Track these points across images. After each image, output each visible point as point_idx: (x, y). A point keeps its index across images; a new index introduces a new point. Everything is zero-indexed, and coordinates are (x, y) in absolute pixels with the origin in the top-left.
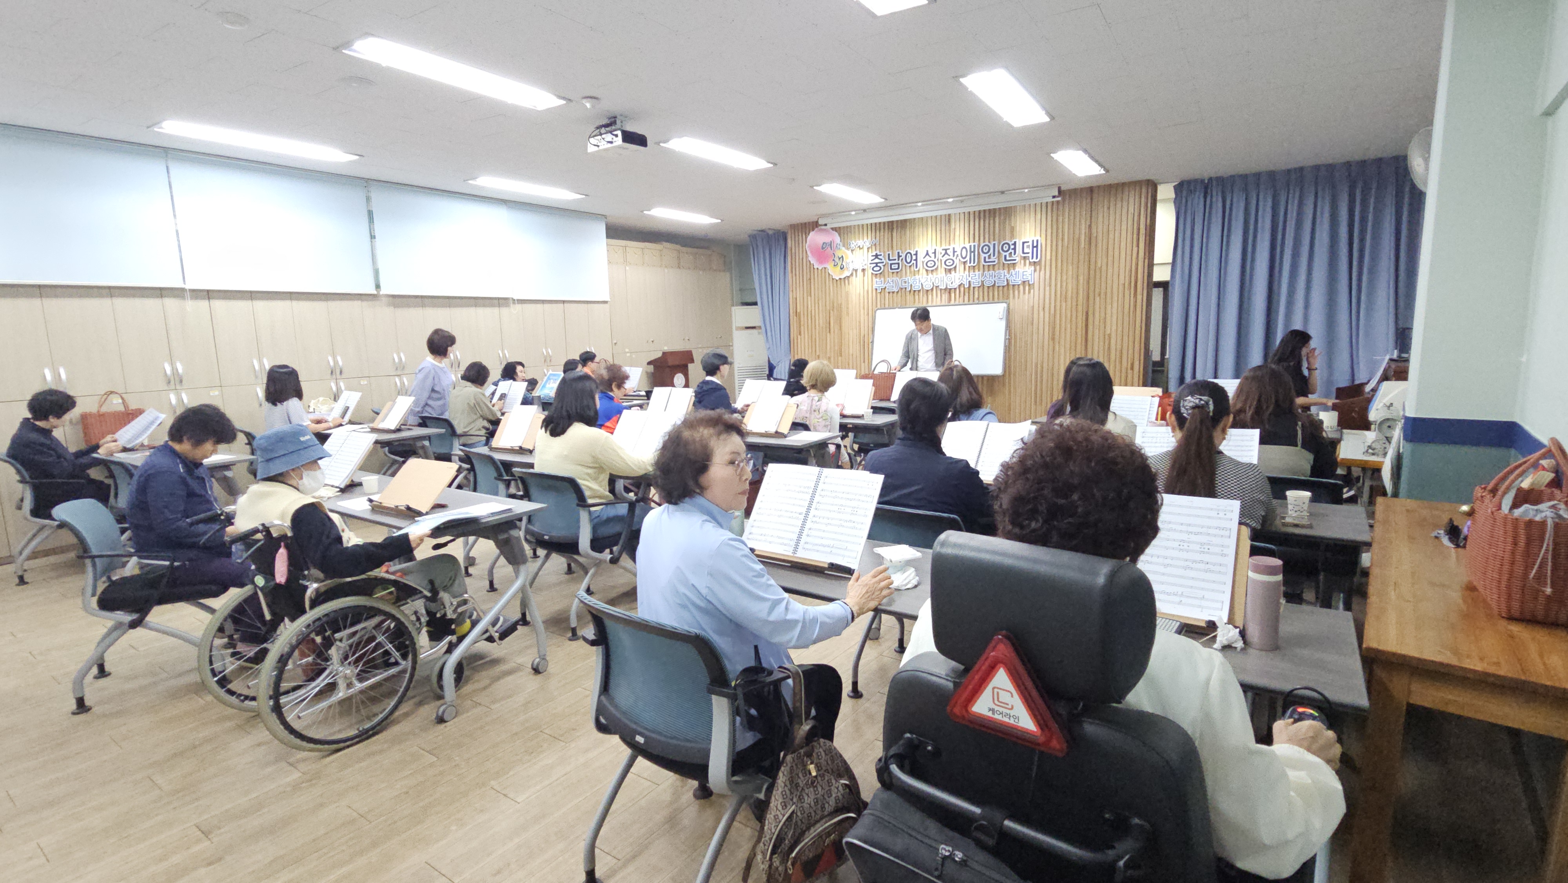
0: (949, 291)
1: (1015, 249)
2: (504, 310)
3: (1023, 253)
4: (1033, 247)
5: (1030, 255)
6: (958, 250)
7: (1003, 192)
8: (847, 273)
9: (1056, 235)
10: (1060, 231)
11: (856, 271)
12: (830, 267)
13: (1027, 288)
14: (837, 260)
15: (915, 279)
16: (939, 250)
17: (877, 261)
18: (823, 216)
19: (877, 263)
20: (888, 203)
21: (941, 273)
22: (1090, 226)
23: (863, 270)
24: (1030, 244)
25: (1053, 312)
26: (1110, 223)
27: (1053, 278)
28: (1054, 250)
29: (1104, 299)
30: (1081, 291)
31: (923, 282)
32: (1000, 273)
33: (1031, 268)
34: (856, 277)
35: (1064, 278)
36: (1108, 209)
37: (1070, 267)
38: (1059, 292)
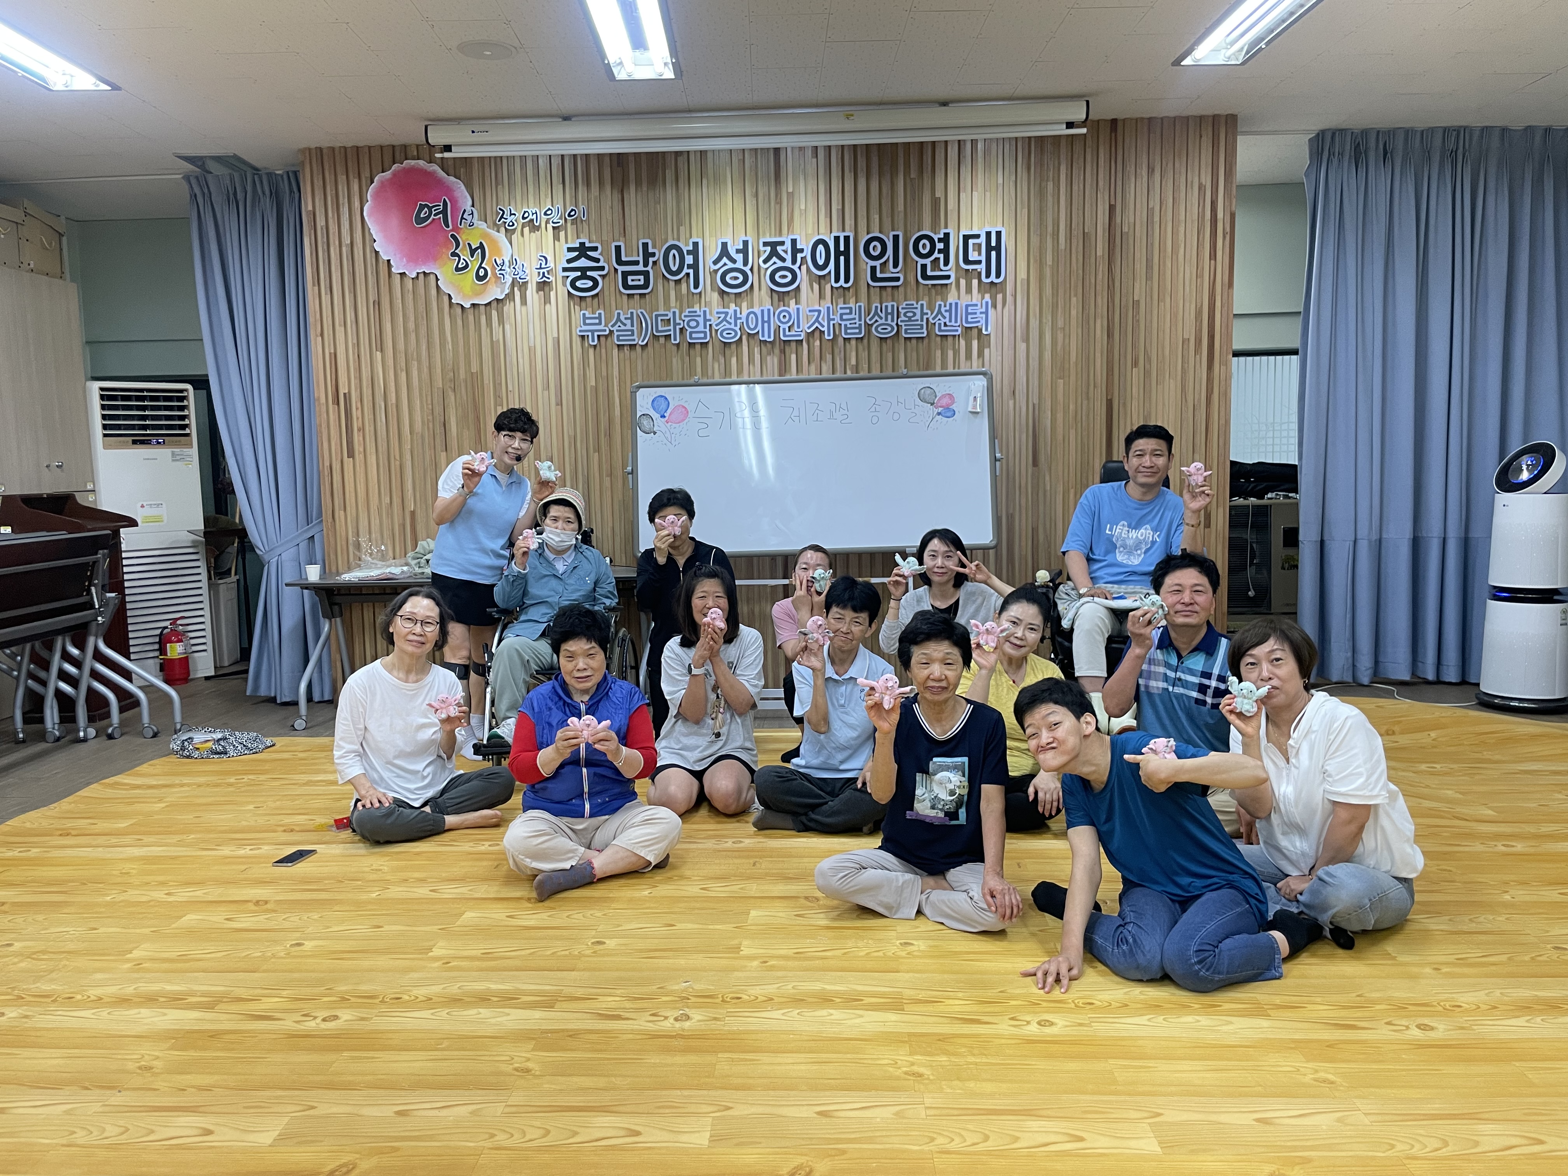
0: (782, 344)
1: (946, 251)
3: (967, 261)
4: (989, 249)
5: (982, 266)
6: (805, 244)
8: (496, 292)
9: (1039, 221)
10: (1048, 217)
11: (523, 285)
12: (445, 270)
13: (975, 343)
14: (465, 253)
15: (693, 315)
16: (755, 244)
17: (583, 262)
19: (584, 270)
21: (757, 306)
22: (1113, 208)
23: (543, 286)
24: (983, 240)
25: (1036, 401)
26: (1155, 203)
27: (1034, 323)
28: (1036, 258)
29: (1147, 373)
30: (1098, 355)
31: (714, 322)
32: (910, 307)
33: (983, 298)
34: (524, 302)
35: (1060, 324)
36: (1151, 171)
37: (1074, 299)
38: (1047, 355)
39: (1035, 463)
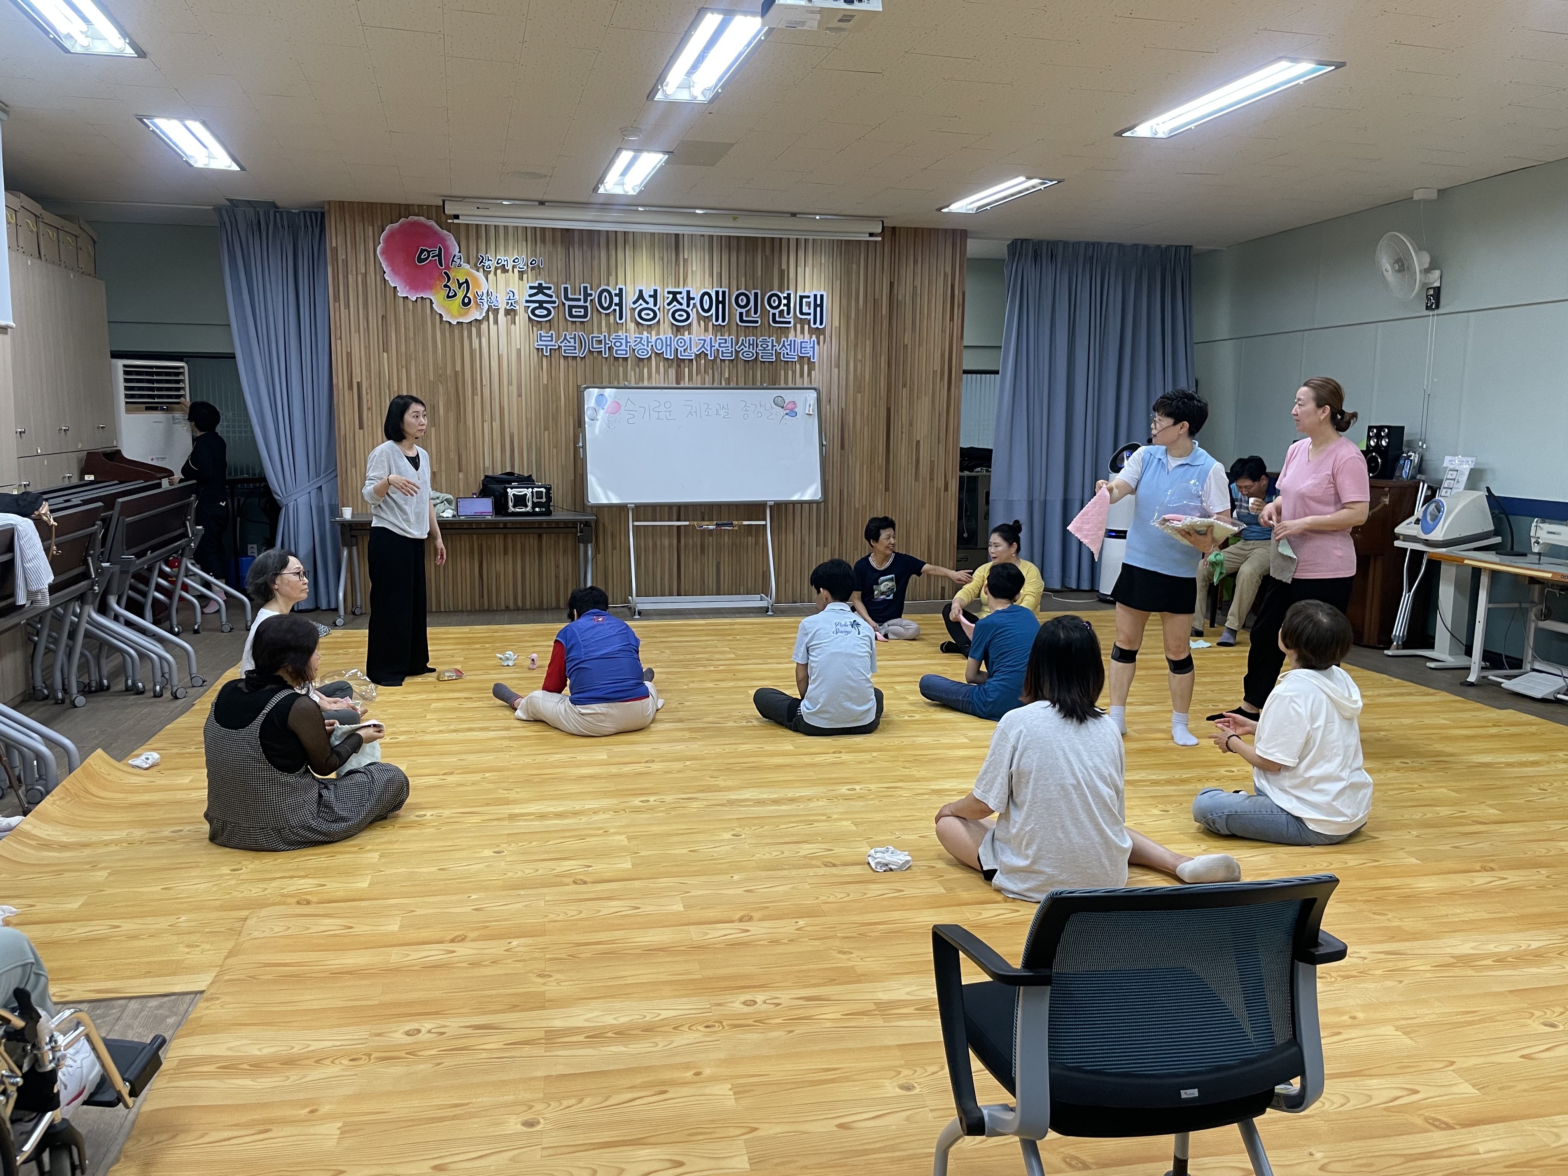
0: (679, 363)
1: (788, 305)
3: (801, 313)
4: (816, 305)
5: (812, 317)
6: (696, 295)
8: (475, 314)
10: (853, 286)
11: (496, 311)
12: (438, 298)
13: (806, 367)
15: (618, 338)
16: (662, 292)
17: (540, 297)
19: (541, 303)
21: (666, 332)
22: (893, 285)
23: (511, 312)
24: (812, 299)
25: (844, 407)
26: (918, 283)
27: (843, 356)
28: (845, 314)
29: (911, 390)
30: (882, 378)
31: (633, 344)
32: (764, 341)
33: (811, 337)
34: (496, 322)
35: (859, 357)
36: (915, 262)
37: (868, 342)
38: (851, 377)
39: (842, 447)
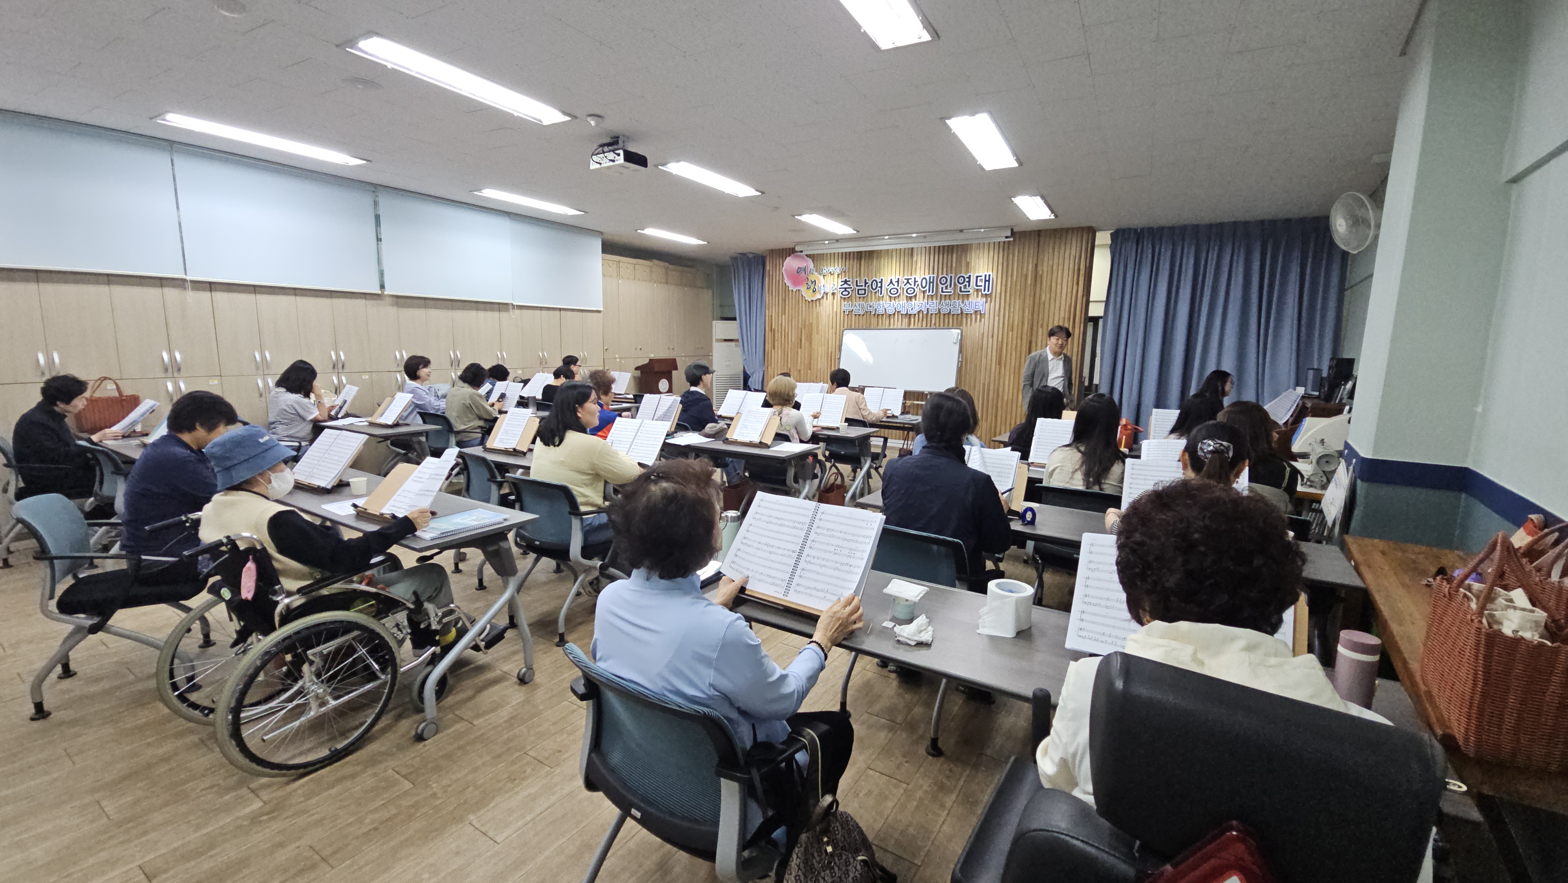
0: (909, 316)
1: (969, 282)
2: (504, 315)
3: (977, 286)
4: (986, 281)
5: (983, 288)
6: (919, 280)
7: (961, 231)
8: (818, 296)
9: (1006, 271)
10: (1010, 267)
11: (827, 294)
12: (803, 289)
13: (978, 317)
14: (810, 283)
15: (879, 304)
16: (903, 280)
17: (846, 286)
18: (799, 243)
19: (845, 288)
20: (860, 235)
21: (903, 301)
22: (1036, 266)
23: (833, 294)
24: (983, 278)
25: (1001, 340)
27: (1002, 310)
28: (1004, 285)
30: (1026, 322)
31: (886, 307)
32: (955, 303)
33: (983, 299)
34: (827, 299)
35: (1012, 310)
37: (1018, 300)
38: (1006, 322)
